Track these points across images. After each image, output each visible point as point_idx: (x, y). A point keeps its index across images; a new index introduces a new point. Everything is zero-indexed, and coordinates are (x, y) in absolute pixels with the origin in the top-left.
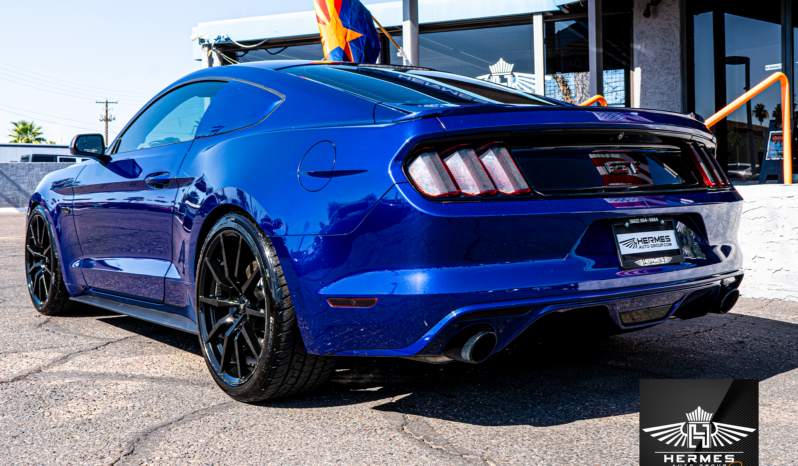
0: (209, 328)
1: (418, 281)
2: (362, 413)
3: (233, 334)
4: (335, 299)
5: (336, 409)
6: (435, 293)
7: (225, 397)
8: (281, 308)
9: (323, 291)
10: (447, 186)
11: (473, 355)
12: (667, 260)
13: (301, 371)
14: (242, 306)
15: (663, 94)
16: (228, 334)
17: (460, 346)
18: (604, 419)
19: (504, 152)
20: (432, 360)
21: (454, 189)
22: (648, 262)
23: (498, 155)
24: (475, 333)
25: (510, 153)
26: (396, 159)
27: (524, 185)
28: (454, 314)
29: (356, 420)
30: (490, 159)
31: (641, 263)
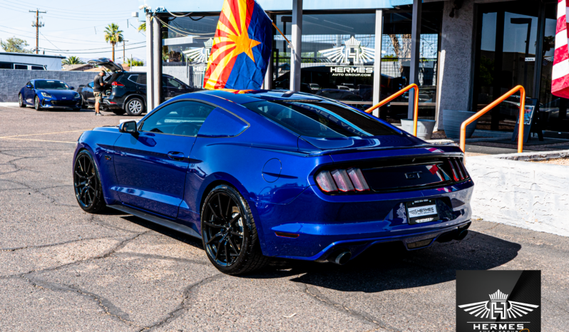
0: (209, 238)
1: (317, 229)
2: (284, 283)
3: (224, 242)
4: (279, 232)
5: (273, 280)
6: (325, 234)
7: (217, 272)
8: (251, 233)
9: (273, 228)
10: (333, 188)
11: (340, 261)
12: (431, 219)
13: (258, 262)
14: (228, 229)
15: (459, 69)
16: (221, 241)
17: (335, 258)
18: (397, 290)
19: (359, 170)
20: (321, 261)
21: (336, 189)
22: (422, 221)
23: (356, 172)
24: (342, 252)
25: (362, 171)
26: (310, 175)
27: (367, 187)
28: (333, 244)
29: (284, 286)
30: (353, 173)
31: (418, 221)
